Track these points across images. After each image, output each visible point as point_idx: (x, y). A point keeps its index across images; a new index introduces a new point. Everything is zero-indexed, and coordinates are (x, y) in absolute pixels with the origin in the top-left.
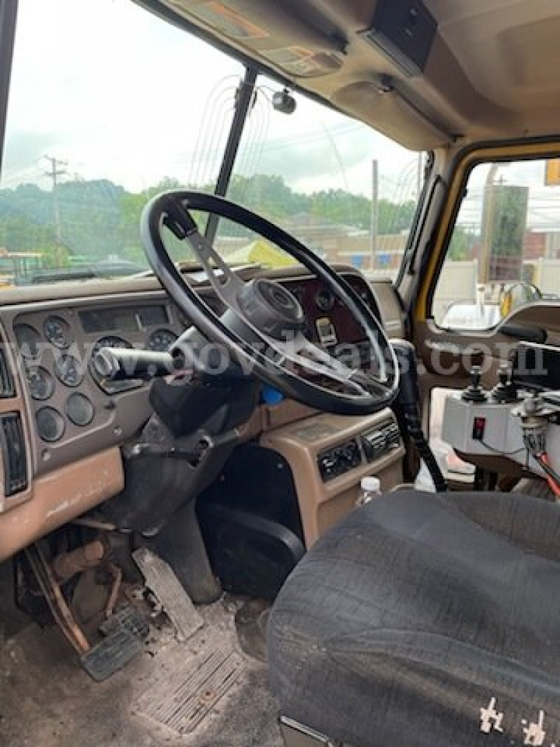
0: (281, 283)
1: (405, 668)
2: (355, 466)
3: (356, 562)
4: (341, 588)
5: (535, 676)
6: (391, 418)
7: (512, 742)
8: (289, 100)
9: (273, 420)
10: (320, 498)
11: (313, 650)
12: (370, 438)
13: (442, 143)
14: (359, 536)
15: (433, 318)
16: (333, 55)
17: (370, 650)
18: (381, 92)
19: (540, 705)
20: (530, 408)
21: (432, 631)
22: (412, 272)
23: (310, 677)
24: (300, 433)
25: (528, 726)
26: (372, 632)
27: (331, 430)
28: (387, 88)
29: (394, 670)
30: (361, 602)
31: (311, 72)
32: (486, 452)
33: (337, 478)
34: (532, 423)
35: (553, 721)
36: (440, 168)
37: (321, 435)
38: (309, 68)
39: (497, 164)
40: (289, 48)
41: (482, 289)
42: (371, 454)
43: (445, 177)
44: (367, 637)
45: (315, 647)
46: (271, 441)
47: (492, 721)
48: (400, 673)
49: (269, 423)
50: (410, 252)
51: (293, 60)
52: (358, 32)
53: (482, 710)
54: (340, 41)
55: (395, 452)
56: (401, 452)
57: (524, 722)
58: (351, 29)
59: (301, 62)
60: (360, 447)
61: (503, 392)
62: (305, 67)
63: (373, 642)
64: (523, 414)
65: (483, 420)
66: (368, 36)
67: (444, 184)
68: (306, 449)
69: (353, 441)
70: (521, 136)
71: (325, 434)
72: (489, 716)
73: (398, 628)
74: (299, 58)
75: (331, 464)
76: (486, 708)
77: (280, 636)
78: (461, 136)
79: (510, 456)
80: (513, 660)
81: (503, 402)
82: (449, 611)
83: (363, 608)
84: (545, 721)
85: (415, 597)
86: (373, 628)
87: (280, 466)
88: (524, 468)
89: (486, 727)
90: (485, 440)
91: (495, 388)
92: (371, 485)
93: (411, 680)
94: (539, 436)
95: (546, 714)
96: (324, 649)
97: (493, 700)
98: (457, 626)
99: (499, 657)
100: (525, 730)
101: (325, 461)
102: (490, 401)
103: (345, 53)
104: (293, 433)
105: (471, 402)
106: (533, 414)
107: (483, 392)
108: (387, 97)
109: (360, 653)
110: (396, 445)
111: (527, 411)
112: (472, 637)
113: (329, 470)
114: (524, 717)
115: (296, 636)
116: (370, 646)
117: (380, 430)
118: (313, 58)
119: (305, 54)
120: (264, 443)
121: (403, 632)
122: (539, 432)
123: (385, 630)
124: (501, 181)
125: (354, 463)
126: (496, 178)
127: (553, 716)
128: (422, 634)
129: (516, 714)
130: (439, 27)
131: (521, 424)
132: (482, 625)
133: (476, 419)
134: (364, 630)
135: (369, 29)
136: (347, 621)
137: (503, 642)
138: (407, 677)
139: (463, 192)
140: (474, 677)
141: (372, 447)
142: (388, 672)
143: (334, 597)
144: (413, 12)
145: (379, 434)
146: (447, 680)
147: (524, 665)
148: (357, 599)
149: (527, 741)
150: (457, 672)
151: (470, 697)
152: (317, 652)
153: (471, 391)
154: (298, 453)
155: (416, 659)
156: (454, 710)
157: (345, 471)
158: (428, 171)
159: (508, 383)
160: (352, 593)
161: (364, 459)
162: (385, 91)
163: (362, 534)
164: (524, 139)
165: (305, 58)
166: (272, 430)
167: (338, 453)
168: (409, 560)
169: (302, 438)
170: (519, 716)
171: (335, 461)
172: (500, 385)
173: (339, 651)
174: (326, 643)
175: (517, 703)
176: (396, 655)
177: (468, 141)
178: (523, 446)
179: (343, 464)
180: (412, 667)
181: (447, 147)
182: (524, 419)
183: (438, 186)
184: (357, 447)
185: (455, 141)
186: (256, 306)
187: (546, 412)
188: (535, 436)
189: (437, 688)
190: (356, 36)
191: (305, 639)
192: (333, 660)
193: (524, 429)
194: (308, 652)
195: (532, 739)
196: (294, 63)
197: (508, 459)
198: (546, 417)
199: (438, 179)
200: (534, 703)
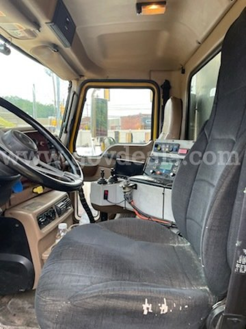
0: (26, 134)
1: (108, 299)
2: (53, 220)
3: (72, 260)
4: (69, 273)
5: (154, 287)
6: (66, 196)
7: (156, 315)
8: (8, 50)
9: (12, 203)
10: (39, 238)
11: (63, 305)
12: (59, 206)
13: (75, 78)
14: (71, 248)
15: (76, 152)
16: (34, 31)
17: (91, 296)
18: (53, 52)
19: (164, 296)
20: (126, 184)
21: (112, 280)
22: (66, 132)
23: (63, 318)
24: (27, 208)
25: (161, 306)
26: (89, 288)
27: (42, 204)
28: (56, 50)
29: (104, 301)
30: (80, 276)
31: (22, 37)
32: (108, 204)
33: (47, 226)
34: (127, 190)
35: (169, 301)
36: (75, 88)
37: (37, 207)
38: (21, 35)
39: (96, 89)
40: (14, 24)
41: (93, 140)
42: (60, 213)
43: (77, 92)
44: (87, 291)
45: (64, 303)
46: (11, 214)
47: (148, 309)
48: (107, 301)
49: (10, 204)
50: (65, 123)
51: (15, 30)
52: (46, 23)
53: (143, 305)
54: (37, 25)
55: (70, 211)
56: (72, 210)
57: (159, 305)
58: (43, 21)
59: (19, 32)
60: (55, 211)
61: (113, 179)
62: (19, 34)
63: (92, 292)
64: (124, 186)
65: (107, 191)
66: (51, 26)
67: (77, 95)
68: (31, 215)
69: (52, 208)
70: (105, 78)
71: (39, 207)
72: (147, 307)
73: (99, 283)
74: (18, 29)
75: (43, 220)
76: (145, 304)
77: (44, 303)
78: (83, 76)
79: (118, 205)
80: (145, 283)
81: (114, 183)
82: (116, 270)
83: (81, 279)
84: (167, 302)
85: (102, 268)
86: (88, 286)
87: (17, 226)
88: (124, 209)
89: (145, 313)
90: (108, 200)
91: (99, 180)
92: (63, 227)
93: (112, 303)
94: (130, 195)
95: (166, 299)
96: (69, 302)
97: (146, 300)
98: (121, 275)
99: (139, 283)
100: (161, 308)
101: (40, 219)
102: (108, 183)
103: (40, 31)
104: (23, 208)
105: (102, 184)
106: (127, 186)
107: (105, 180)
108: (56, 55)
109: (87, 298)
110: (70, 207)
111: (125, 185)
112: (128, 278)
113: (42, 223)
114: (159, 303)
115: (53, 301)
116: (91, 294)
117: (63, 202)
118: (25, 30)
119: (22, 28)
120: (8, 215)
121: (101, 284)
122: (130, 193)
123: (94, 286)
124: (98, 96)
125: (53, 218)
126: (95, 95)
127: (169, 299)
128: (109, 283)
129: (156, 302)
130: (77, 28)
131: (123, 191)
132: (130, 272)
133: (105, 191)
134: (85, 288)
135: (51, 22)
136: (76, 286)
137: (139, 277)
138: (110, 302)
139: (84, 100)
140: (137, 293)
141: (60, 209)
142: (102, 303)
143: (66, 278)
144: (68, 19)
145: (63, 203)
146: (127, 298)
147: (149, 284)
148: (77, 275)
149: (162, 313)
150: (130, 293)
151: (138, 302)
152: (66, 304)
153: (101, 180)
154: (26, 217)
155: (112, 293)
156: (132, 309)
157: (49, 222)
158: (70, 89)
159: (114, 175)
160: (75, 274)
161: (57, 216)
162: (55, 51)
163: (71, 247)
164: (107, 80)
165: (21, 30)
166: (12, 208)
167: (46, 214)
168: (94, 253)
169: (28, 210)
170: (157, 303)
171: (45, 218)
172: (111, 176)
173: (76, 301)
174: (69, 300)
175: (155, 298)
176: (103, 294)
177: (86, 78)
178: (124, 199)
179: (48, 219)
180: (112, 297)
181: (77, 80)
182: (124, 188)
183: (75, 96)
184: (54, 210)
185: (81, 78)
186: (14, 143)
187: (131, 185)
188: (128, 195)
189: (124, 302)
190: (45, 25)
191: (59, 301)
192: (75, 306)
193: (125, 192)
194: (61, 306)
195: (163, 311)
196: (15, 31)
197: (118, 206)
198: (131, 186)
199: (75, 93)
200: (161, 296)
